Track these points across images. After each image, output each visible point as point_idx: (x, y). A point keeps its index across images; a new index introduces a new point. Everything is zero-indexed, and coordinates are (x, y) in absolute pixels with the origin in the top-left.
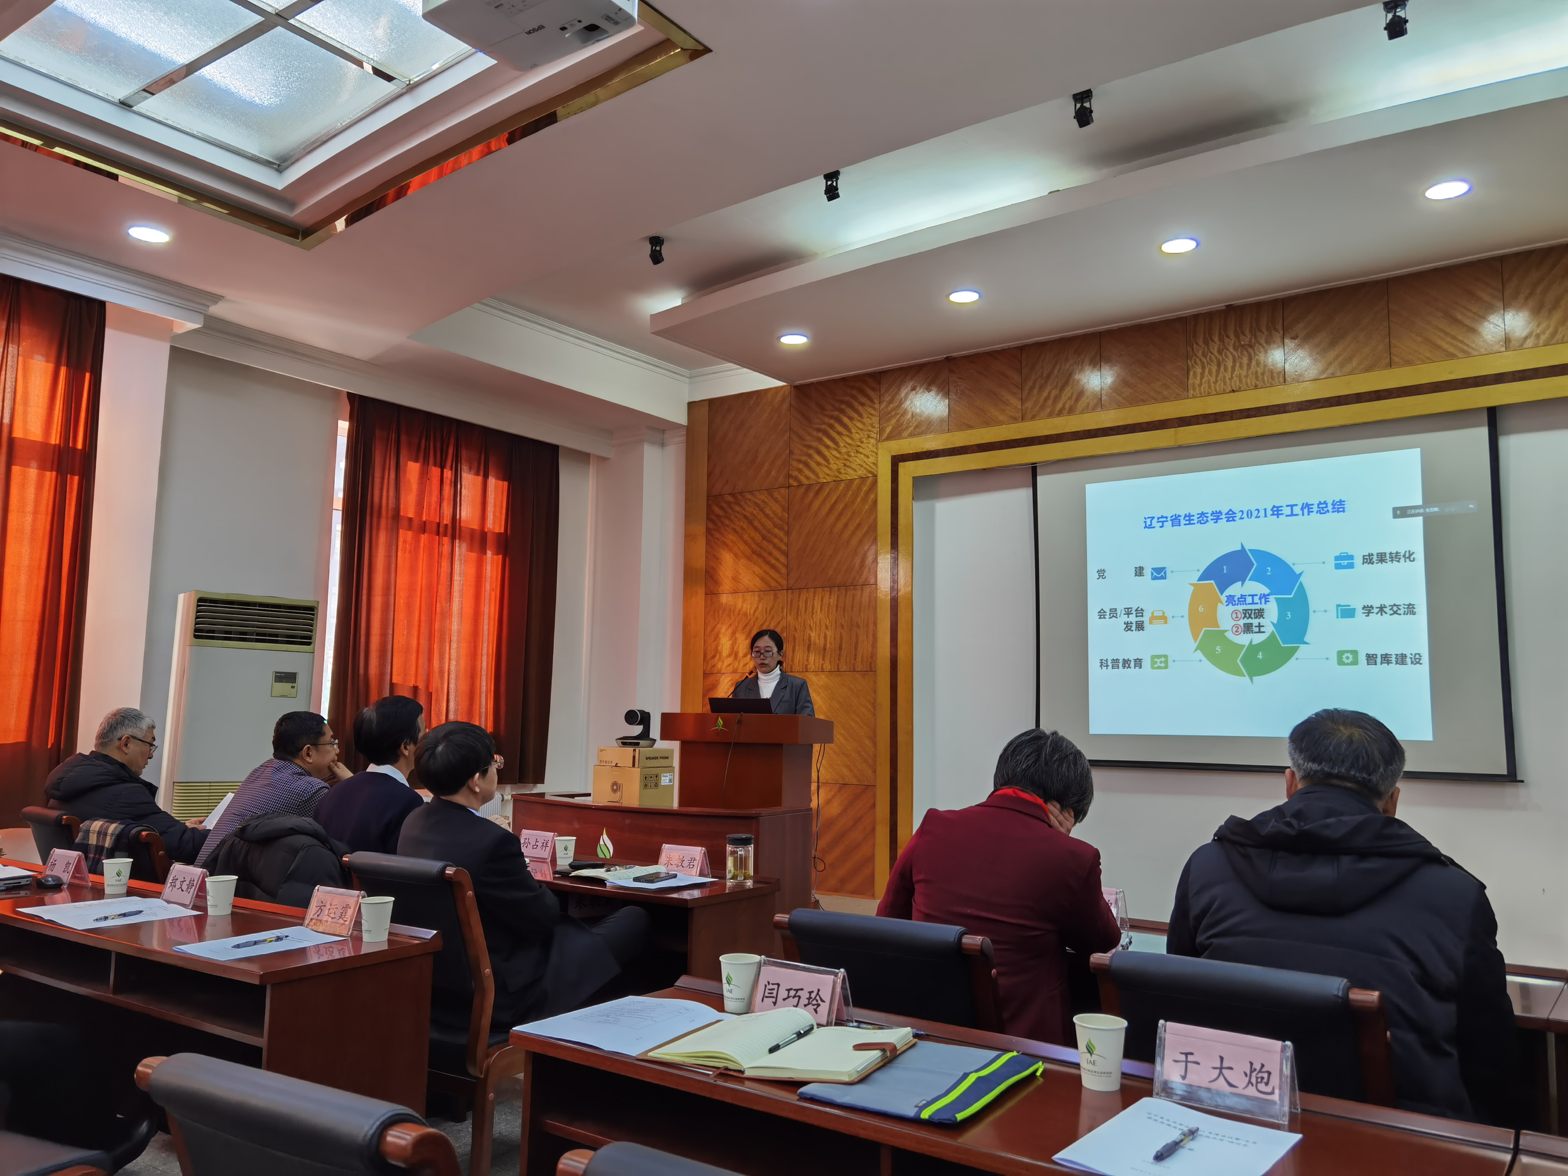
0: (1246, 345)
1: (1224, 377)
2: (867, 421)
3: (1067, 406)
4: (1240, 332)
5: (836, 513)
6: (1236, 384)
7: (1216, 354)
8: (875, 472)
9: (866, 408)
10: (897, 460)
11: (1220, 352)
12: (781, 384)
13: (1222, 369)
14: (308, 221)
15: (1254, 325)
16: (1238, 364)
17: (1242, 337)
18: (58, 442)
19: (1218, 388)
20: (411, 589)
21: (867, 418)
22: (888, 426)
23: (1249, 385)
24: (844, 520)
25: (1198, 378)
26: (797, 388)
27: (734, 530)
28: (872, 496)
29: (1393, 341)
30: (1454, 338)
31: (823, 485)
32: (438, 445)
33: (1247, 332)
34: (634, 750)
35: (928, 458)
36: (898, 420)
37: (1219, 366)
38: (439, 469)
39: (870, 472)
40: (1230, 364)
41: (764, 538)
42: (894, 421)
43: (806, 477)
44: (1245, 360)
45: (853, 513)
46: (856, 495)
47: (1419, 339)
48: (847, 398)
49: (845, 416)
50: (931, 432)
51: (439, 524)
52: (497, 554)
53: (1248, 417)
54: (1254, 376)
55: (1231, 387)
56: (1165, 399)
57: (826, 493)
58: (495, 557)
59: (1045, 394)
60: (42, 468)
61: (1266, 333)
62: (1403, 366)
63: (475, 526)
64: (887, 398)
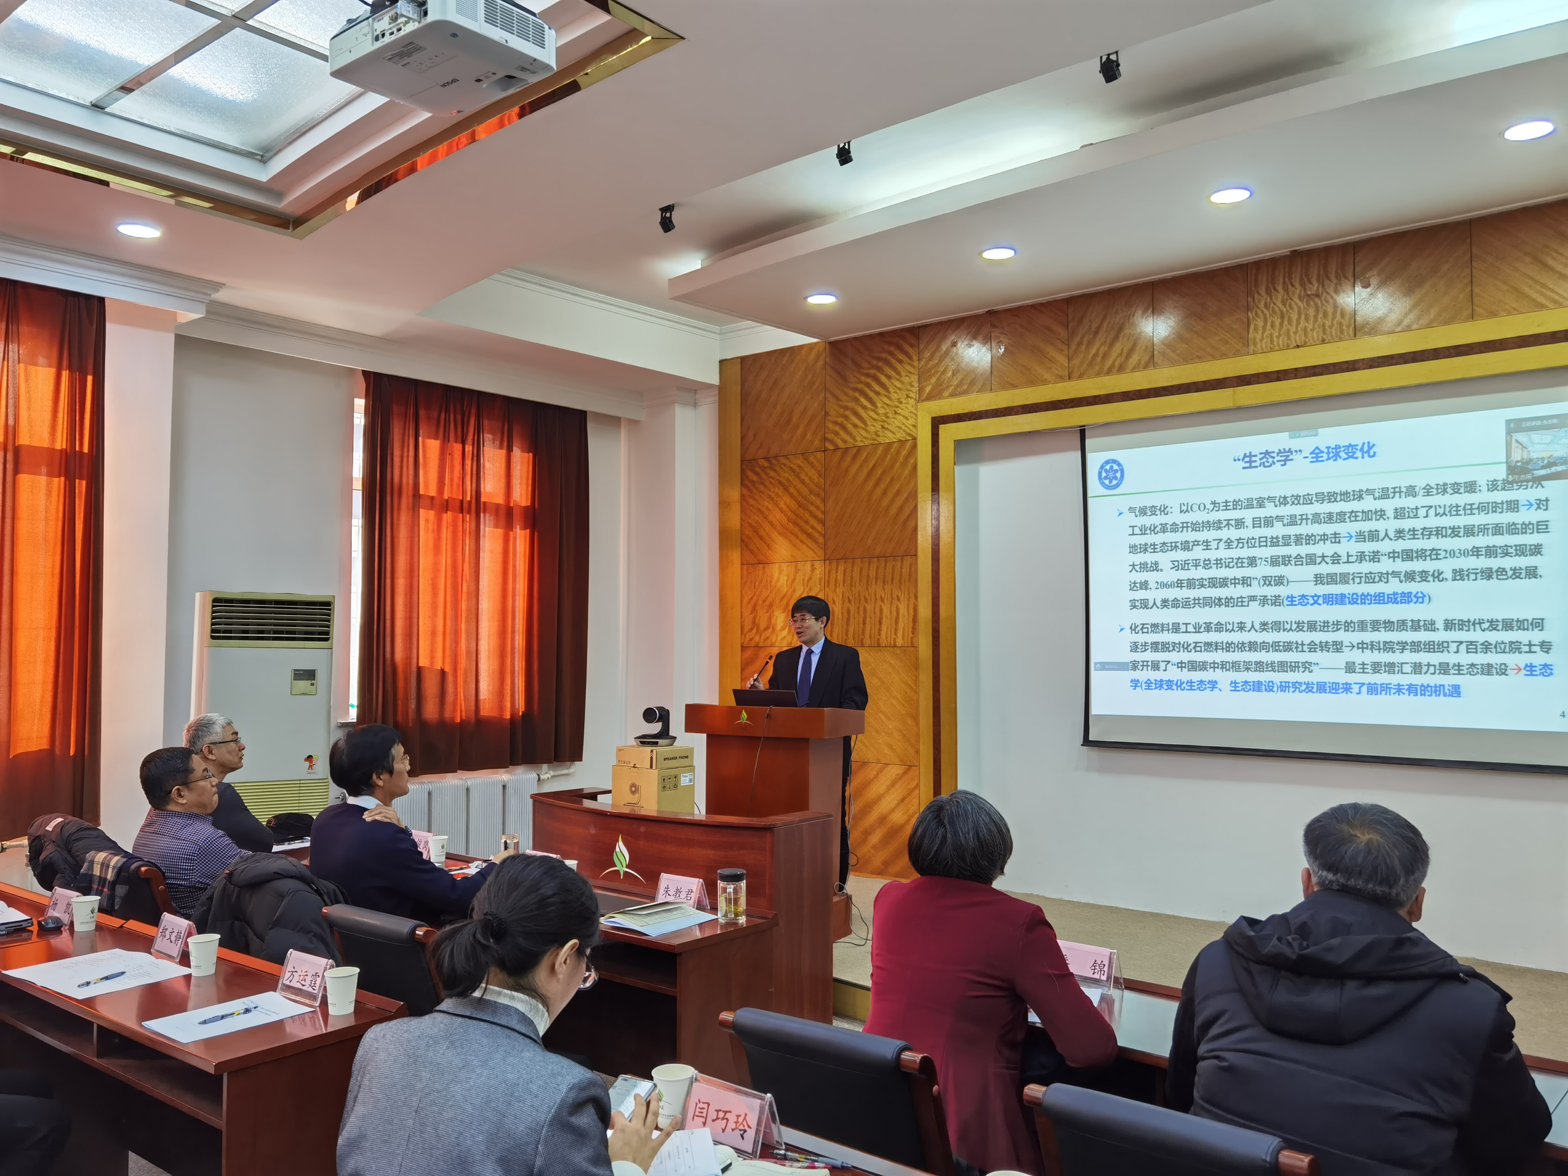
0: (1313, 295)
1: (1288, 331)
2: (906, 380)
3: (1117, 364)
4: (1306, 280)
5: (874, 478)
6: (1299, 338)
7: (1280, 305)
8: (915, 435)
9: (905, 366)
10: (937, 422)
11: (1284, 303)
12: (815, 340)
13: (1286, 322)
14: (297, 211)
15: (1322, 272)
16: (1303, 317)
17: (1308, 286)
18: (64, 447)
19: (1281, 344)
20: (436, 569)
21: (906, 376)
22: (928, 385)
23: (1316, 339)
24: (883, 486)
25: (1260, 332)
26: (832, 344)
27: (770, 496)
28: (912, 461)
29: (1476, 290)
30: (1544, 286)
31: (860, 449)
32: (459, 417)
33: (1314, 281)
34: (652, 751)
35: (970, 420)
36: (938, 379)
37: (1282, 317)
38: (461, 445)
39: (909, 435)
40: (1294, 316)
41: (800, 505)
42: (933, 380)
43: (842, 440)
44: (1312, 312)
45: (892, 479)
46: (894, 460)
47: (1505, 288)
48: (884, 355)
49: (882, 374)
50: (973, 392)
51: (462, 501)
52: (525, 529)
53: (1314, 375)
54: (1321, 329)
55: (1296, 342)
56: (1224, 356)
57: (864, 456)
58: (523, 531)
59: (1093, 351)
60: (50, 474)
61: (1335, 281)
62: (1487, 317)
63: (500, 500)
64: (927, 354)
